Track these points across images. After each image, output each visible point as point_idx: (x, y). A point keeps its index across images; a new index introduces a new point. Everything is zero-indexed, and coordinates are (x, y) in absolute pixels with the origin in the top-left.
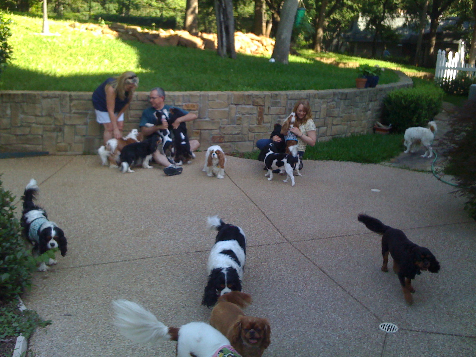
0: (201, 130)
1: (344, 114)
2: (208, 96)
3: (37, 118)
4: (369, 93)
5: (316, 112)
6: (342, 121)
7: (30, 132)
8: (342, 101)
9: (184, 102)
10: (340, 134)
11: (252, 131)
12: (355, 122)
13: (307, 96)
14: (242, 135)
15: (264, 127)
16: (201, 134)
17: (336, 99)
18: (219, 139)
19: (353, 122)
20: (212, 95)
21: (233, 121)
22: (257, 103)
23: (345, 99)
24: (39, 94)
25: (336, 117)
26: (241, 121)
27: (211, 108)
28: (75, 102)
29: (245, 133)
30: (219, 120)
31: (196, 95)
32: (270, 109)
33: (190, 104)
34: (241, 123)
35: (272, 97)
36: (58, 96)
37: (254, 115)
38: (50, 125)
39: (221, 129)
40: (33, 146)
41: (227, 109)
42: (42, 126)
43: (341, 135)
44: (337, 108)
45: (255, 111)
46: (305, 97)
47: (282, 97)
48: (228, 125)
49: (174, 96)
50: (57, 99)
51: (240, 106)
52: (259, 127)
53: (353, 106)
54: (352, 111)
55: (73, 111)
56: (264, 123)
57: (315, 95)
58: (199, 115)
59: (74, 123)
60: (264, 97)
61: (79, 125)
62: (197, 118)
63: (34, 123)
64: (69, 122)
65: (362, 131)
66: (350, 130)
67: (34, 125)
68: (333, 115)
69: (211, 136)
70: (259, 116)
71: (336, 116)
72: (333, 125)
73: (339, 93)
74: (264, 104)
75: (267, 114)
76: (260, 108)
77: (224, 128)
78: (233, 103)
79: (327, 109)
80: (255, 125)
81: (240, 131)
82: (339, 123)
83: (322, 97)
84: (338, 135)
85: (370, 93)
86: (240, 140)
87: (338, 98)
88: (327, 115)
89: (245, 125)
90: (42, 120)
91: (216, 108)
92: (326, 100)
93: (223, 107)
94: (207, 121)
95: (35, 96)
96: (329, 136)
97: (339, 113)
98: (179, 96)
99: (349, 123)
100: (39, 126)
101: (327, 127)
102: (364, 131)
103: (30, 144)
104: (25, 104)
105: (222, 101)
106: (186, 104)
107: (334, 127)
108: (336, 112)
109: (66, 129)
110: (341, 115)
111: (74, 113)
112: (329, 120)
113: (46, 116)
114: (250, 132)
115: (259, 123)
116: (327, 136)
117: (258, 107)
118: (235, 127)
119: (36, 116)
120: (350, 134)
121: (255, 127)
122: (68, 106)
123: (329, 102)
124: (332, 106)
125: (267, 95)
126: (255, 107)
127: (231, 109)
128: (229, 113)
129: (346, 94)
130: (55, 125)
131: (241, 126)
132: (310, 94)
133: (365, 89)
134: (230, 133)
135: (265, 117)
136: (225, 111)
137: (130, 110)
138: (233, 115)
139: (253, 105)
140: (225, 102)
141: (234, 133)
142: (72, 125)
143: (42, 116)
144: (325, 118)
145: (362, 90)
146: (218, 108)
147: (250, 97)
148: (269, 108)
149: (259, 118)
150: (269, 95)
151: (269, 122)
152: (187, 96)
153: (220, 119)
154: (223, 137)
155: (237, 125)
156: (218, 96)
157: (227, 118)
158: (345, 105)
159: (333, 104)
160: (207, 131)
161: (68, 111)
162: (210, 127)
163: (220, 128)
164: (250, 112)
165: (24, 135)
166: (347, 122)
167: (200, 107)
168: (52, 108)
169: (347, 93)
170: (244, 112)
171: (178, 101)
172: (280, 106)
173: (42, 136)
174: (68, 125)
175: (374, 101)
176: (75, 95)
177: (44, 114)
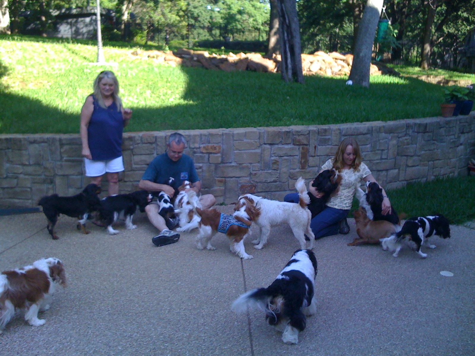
0: (225, 177)
1: (423, 152)
2: (233, 135)
3: (25, 167)
4: (458, 122)
5: (383, 150)
6: (421, 161)
7: (17, 184)
8: (420, 135)
9: (203, 144)
10: (418, 178)
11: (293, 177)
12: (440, 161)
13: (368, 130)
14: (280, 183)
15: (309, 172)
16: (225, 182)
17: (410, 132)
18: (249, 188)
19: (437, 161)
20: (238, 134)
21: (267, 166)
22: (299, 141)
23: (424, 133)
24: (25, 139)
25: (412, 156)
26: (278, 165)
27: (237, 149)
28: (66, 147)
29: (284, 180)
30: (249, 165)
31: (218, 134)
32: (317, 149)
33: (210, 145)
34: (278, 168)
35: (319, 133)
36: (46, 140)
37: (295, 157)
38: (40, 175)
39: (251, 176)
40: (22, 201)
41: (258, 151)
42: (30, 177)
43: (419, 180)
44: (412, 144)
45: (297, 152)
46: (365, 131)
47: (333, 132)
48: (261, 171)
49: (189, 136)
50: (46, 144)
51: (276, 146)
52: (302, 172)
53: (436, 140)
54: (435, 147)
55: (65, 158)
56: (309, 167)
57: (380, 128)
58: (222, 159)
59: (67, 173)
60: (309, 134)
61: (72, 175)
62: (220, 163)
63: (21, 173)
64: (60, 172)
65: (451, 173)
66: (433, 172)
67: (21, 176)
68: (406, 154)
69: (240, 185)
70: (302, 158)
71: (412, 154)
72: (408, 166)
73: (415, 124)
74: (309, 143)
75: (313, 155)
76: (303, 148)
77: (256, 174)
78: (266, 143)
79: (398, 146)
80: (298, 170)
81: (277, 177)
82: (417, 164)
83: (390, 131)
84: (416, 179)
85: (460, 123)
86: (278, 189)
87: (414, 132)
88: (398, 154)
89: (284, 170)
90: (30, 169)
91: (244, 150)
92: (396, 134)
93: (253, 148)
94: (233, 166)
95: (20, 140)
96: (403, 181)
97: (416, 150)
98: (195, 136)
99: (431, 163)
100: (27, 177)
101: (399, 170)
102: (454, 172)
103: (19, 199)
104: (10, 150)
105: (252, 141)
106: (204, 145)
107: (409, 169)
108: (411, 149)
109: (58, 181)
110: (419, 154)
111: (66, 161)
112: (402, 160)
113: (35, 164)
114: (291, 178)
115: (303, 168)
116: (399, 181)
117: (301, 147)
118: (270, 173)
119: (24, 165)
120: (433, 177)
121: (298, 172)
122: (58, 153)
123: (401, 137)
124: (406, 141)
125: (313, 130)
126: (297, 147)
127: (263, 150)
128: (261, 155)
129: (426, 126)
130: (45, 175)
131: (278, 171)
132: (372, 127)
133: (453, 118)
134: (264, 180)
135: (311, 159)
136: (256, 153)
137: (134, 155)
138: (267, 157)
139: (294, 144)
140: (256, 142)
141: (269, 181)
142: (64, 175)
143: (30, 165)
144: (395, 158)
145: (448, 119)
146: (246, 150)
147: (288, 134)
148: (315, 147)
149: (303, 161)
150: (315, 131)
151: (317, 166)
152: (205, 135)
153: (251, 163)
154: (255, 186)
155: (273, 171)
156: (245, 135)
157: (259, 162)
158: (424, 141)
159: (406, 139)
160: (234, 179)
161: (59, 158)
162: (237, 173)
163: (251, 174)
164: (289, 153)
165: (12, 188)
166: (428, 161)
167: (223, 150)
168: (40, 155)
169: (426, 124)
170: (281, 153)
171: (194, 142)
172: (331, 145)
173: (31, 188)
174: (59, 175)
175: (468, 133)
176: (66, 139)
177: (31, 162)
